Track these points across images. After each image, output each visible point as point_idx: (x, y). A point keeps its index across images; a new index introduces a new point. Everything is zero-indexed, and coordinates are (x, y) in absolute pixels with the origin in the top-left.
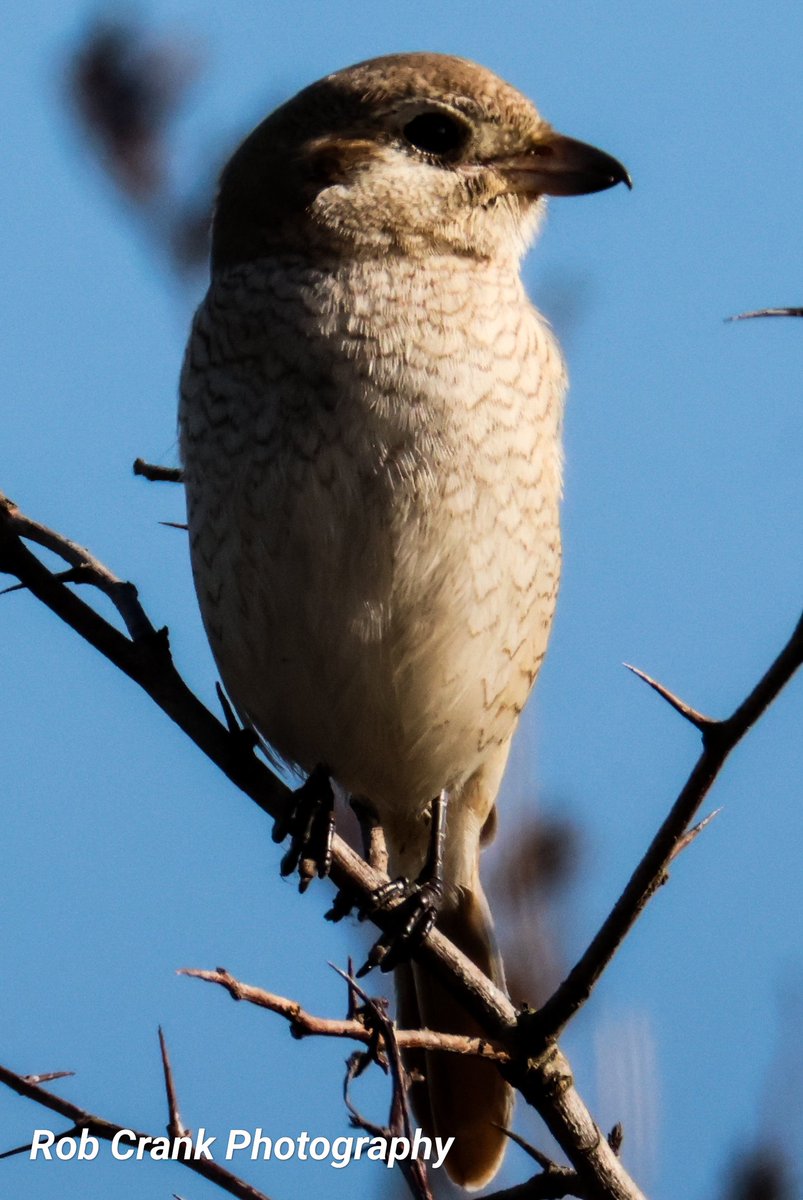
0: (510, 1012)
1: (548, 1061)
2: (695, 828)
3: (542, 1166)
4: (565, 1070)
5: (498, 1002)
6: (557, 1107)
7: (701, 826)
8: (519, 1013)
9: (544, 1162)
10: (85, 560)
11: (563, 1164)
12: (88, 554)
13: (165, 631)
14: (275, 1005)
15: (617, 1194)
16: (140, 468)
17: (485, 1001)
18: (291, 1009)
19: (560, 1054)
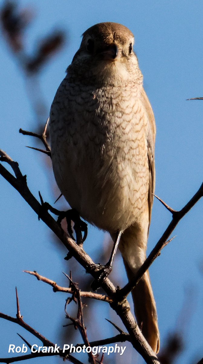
0: (114, 289)
1: (123, 303)
2: (169, 241)
3: (120, 332)
4: (128, 306)
5: (111, 285)
6: (125, 316)
7: (170, 240)
8: (116, 289)
9: (121, 331)
10: (5, 155)
11: (126, 332)
12: (5, 153)
13: (25, 176)
14: (49, 282)
15: (140, 341)
16: (21, 131)
17: (107, 285)
18: (53, 284)
19: (127, 301)
